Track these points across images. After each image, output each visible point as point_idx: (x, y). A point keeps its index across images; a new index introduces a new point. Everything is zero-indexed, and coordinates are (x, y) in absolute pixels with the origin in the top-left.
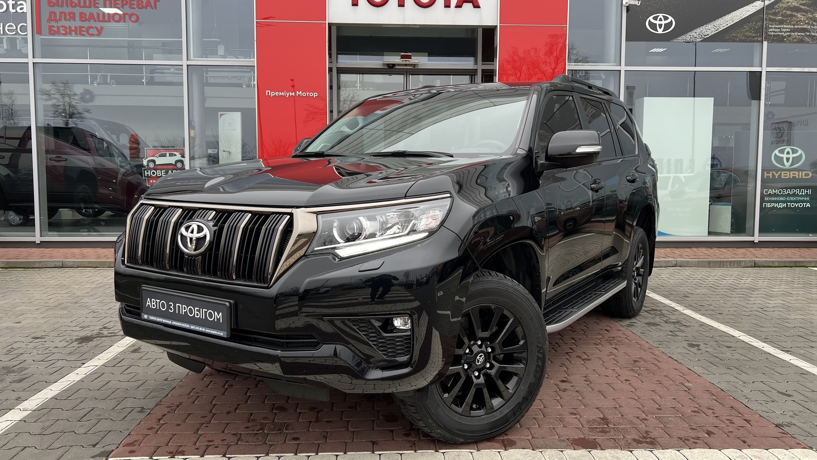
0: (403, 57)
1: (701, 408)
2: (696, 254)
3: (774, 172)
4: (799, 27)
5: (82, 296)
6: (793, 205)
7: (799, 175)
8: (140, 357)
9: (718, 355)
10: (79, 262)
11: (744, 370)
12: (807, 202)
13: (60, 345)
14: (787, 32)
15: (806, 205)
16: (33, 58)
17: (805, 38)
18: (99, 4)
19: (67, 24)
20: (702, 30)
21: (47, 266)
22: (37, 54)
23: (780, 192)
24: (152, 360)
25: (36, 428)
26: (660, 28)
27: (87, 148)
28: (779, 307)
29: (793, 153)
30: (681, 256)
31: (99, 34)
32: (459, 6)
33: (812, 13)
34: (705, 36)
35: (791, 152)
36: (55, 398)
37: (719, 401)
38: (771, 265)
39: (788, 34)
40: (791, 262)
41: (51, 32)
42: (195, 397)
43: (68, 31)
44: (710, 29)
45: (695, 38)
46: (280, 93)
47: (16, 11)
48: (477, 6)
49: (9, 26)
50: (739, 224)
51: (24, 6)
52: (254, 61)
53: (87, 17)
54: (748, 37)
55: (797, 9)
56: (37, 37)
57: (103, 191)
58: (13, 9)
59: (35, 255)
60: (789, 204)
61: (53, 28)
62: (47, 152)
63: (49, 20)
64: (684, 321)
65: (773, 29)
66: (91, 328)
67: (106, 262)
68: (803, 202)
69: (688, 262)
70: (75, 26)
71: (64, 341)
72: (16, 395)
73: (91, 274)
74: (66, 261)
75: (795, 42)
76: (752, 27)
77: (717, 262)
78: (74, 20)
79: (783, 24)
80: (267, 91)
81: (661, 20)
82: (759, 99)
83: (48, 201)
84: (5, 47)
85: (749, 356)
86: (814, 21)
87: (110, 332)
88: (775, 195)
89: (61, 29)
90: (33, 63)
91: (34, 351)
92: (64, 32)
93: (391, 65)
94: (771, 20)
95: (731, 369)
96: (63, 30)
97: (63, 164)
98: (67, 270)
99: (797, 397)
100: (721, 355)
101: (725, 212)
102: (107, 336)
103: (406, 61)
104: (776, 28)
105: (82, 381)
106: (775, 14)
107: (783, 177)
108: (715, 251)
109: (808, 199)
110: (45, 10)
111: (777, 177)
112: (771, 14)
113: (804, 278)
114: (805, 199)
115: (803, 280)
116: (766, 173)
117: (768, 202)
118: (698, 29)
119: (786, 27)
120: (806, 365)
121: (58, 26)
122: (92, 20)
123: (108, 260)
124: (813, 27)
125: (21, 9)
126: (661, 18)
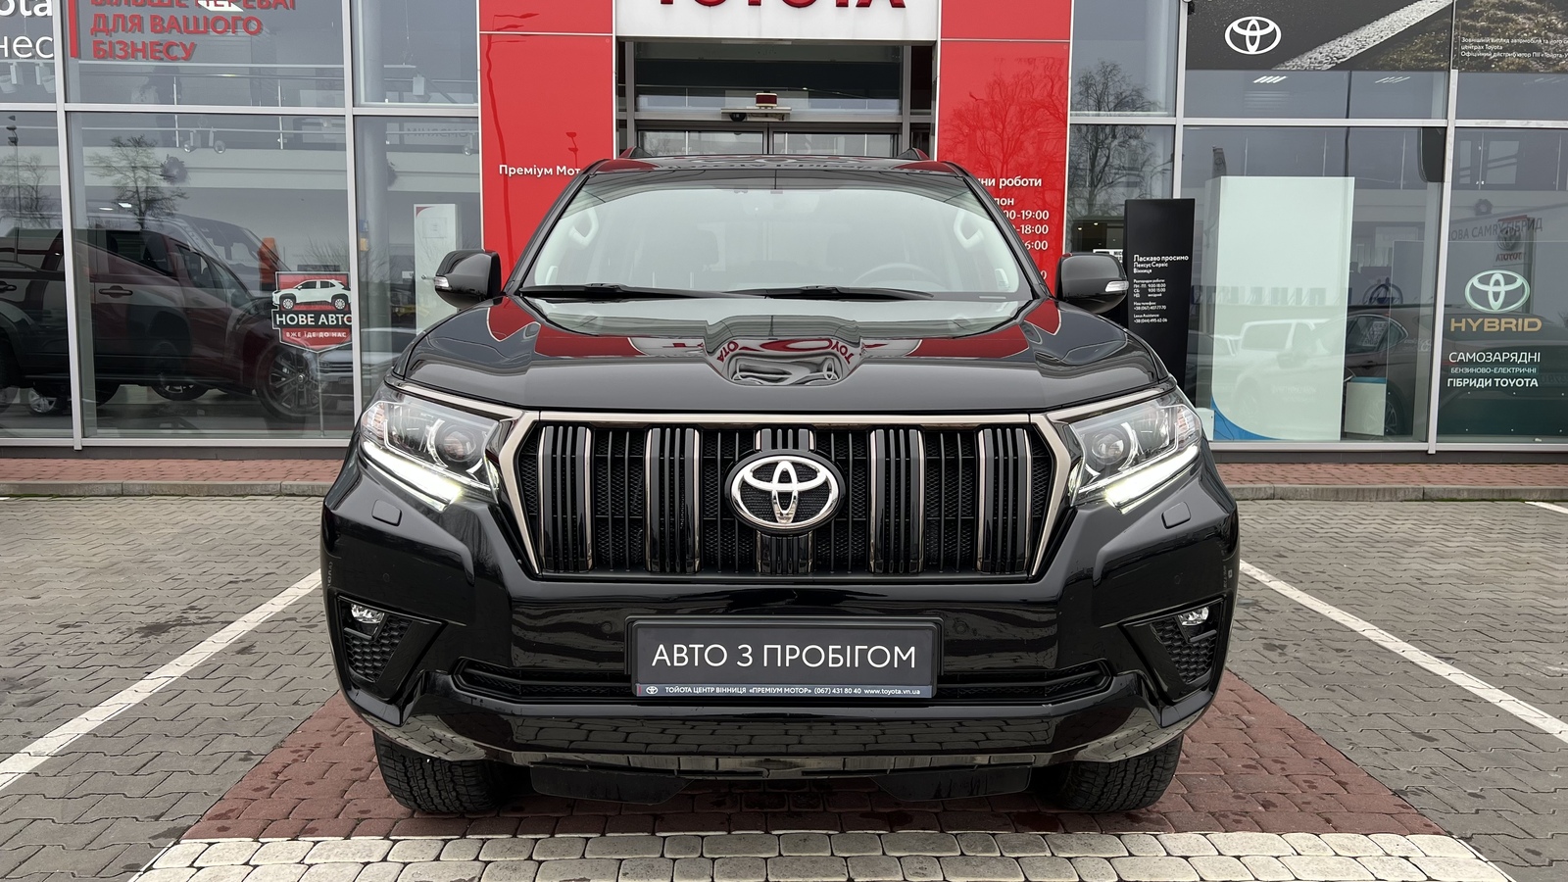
0: (760, 100)
1: (1262, 761)
2: (1314, 476)
3: (1469, 320)
4: (1521, 41)
5: (155, 550)
6: (1504, 383)
7: (1517, 325)
8: (252, 662)
9: (1315, 665)
10: (153, 485)
11: (1358, 692)
12: (1531, 376)
13: (108, 639)
14: (1497, 51)
15: (1530, 382)
16: (66, 102)
17: (1532, 61)
19: (128, 38)
20: (1332, 47)
21: (93, 493)
22: (72, 94)
23: (1481, 357)
24: (273, 667)
25: (56, 787)
26: (1253, 44)
27: (170, 269)
28: (1451, 576)
29: (1506, 284)
30: (1285, 479)
31: (187, 59)
32: (863, 3)
33: (1546, 16)
34: (1338, 59)
35: (1502, 281)
36: (93, 734)
37: (1298, 748)
38: (1455, 496)
39: (1499, 54)
40: (1493, 491)
41: (99, 53)
42: (344, 735)
43: (130, 51)
44: (1348, 46)
45: (1319, 63)
46: (526, 170)
47: (34, 14)
48: (897, 4)
49: (20, 43)
50: (1401, 419)
51: (49, 4)
52: (476, 109)
53: (165, 25)
54: (1423, 60)
55: (1517, 8)
56: (72, 62)
57: (201, 350)
58: (27, 9)
59: (72, 471)
60: (1497, 380)
61: (102, 46)
62: (94, 278)
63: (95, 31)
64: (1267, 601)
65: (1470, 47)
66: (166, 609)
67: (203, 486)
68: (1524, 376)
69: (1296, 490)
70: (143, 43)
71: (116, 632)
72: (22, 728)
73: (173, 508)
74: (129, 484)
75: (1512, 71)
76: (1430, 41)
77: (1352, 490)
78: (141, 30)
79: (1489, 36)
80: (501, 166)
81: (1253, 28)
82: (1442, 180)
83: (97, 371)
84: (14, 81)
85: (1373, 668)
86: (1548, 31)
87: (202, 616)
88: (1471, 363)
89: (118, 47)
90: (66, 111)
91: (61, 650)
92: (122, 53)
93: (738, 116)
94: (1465, 28)
95: (1334, 691)
96: (120, 49)
97: (125, 300)
98: (130, 500)
99: (1446, 742)
100: (1321, 665)
101: (1374, 396)
102: (194, 624)
103: (766, 107)
104: (1475, 44)
105: (143, 703)
106: (1475, 17)
107: (1486, 329)
108: (1353, 469)
109: (1534, 370)
110: (87, 13)
111: (1474, 330)
112: (1467, 17)
113: (1513, 523)
114: (1529, 370)
115: (1511, 527)
116: (1453, 320)
117: (1456, 376)
118: (1326, 46)
119: (1496, 42)
120: (1477, 685)
121: (110, 42)
122: (174, 31)
123: (207, 482)
124: (1547, 42)
125: (42, 9)
126: (1254, 25)
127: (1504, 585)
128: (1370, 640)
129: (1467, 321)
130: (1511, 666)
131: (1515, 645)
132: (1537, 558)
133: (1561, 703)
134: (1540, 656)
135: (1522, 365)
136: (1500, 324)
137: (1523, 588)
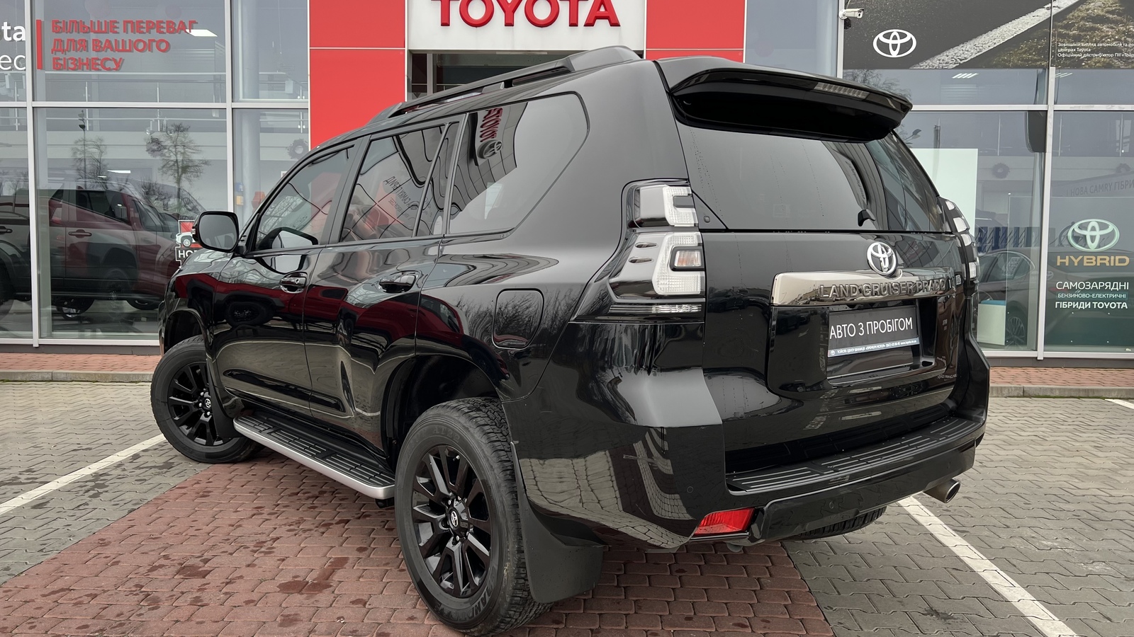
3: (1072, 257)
4: (1105, 45)
5: (40, 424)
6: (1101, 305)
7: (1110, 262)
10: (74, 373)
12: (1122, 300)
14: (1086, 52)
15: (1121, 305)
16: (33, 101)
17: (1113, 60)
18: (118, 28)
19: (77, 55)
20: (956, 51)
21: (32, 379)
22: (37, 95)
23: (1081, 286)
26: (894, 49)
27: (127, 219)
28: (1010, 460)
29: (1101, 229)
31: (116, 70)
32: (589, 24)
33: (1125, 25)
34: (961, 60)
35: (1097, 227)
38: (1048, 394)
39: (1088, 55)
41: (57, 66)
43: (78, 64)
45: (946, 63)
47: (13, 40)
48: (615, 24)
49: (3, 59)
51: (23, 33)
52: (305, 101)
53: (103, 46)
54: (1027, 61)
55: (1101, 20)
56: (38, 72)
58: (9, 36)
59: (24, 363)
60: (1095, 303)
61: (59, 61)
63: (54, 50)
65: (1065, 49)
67: (109, 374)
68: (1116, 300)
70: (87, 58)
74: (58, 373)
75: (1099, 67)
76: (1033, 46)
78: (86, 50)
79: (1080, 41)
81: (895, 38)
82: (1044, 151)
84: (8, 87)
86: (1129, 36)
88: (1073, 290)
89: (70, 61)
90: (33, 108)
92: (72, 66)
94: (1061, 35)
96: (72, 63)
97: (85, 239)
101: (997, 315)
104: (1069, 47)
106: (1068, 27)
107: (1085, 264)
109: (1124, 296)
110: (49, 37)
111: (1076, 264)
112: (1062, 27)
113: (1087, 416)
114: (1120, 296)
115: (1083, 420)
116: (1059, 257)
117: (1062, 300)
118: (951, 50)
119: (1085, 46)
120: (974, 556)
121: (65, 58)
122: (109, 50)
123: (112, 372)
124: (1126, 45)
125: (19, 36)
126: (895, 36)
127: (1048, 469)
128: (909, 514)
129: (1070, 258)
130: (1012, 540)
131: (1027, 521)
132: (1086, 447)
133: (1035, 574)
134: (1041, 532)
135: (1114, 292)
136: (1096, 260)
137: (1064, 472)
